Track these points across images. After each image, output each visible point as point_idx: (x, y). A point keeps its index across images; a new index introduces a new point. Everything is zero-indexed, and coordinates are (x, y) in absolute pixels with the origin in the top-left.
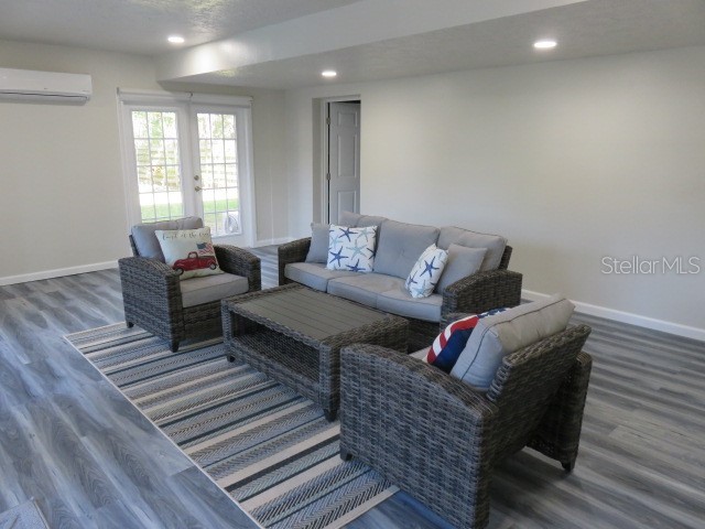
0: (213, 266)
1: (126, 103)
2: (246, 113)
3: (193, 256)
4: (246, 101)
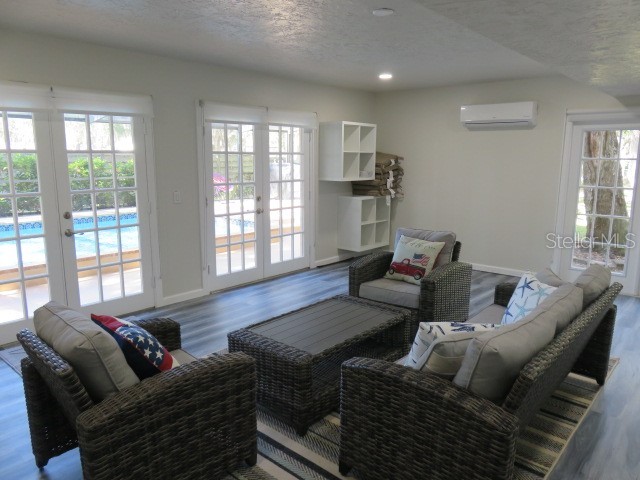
0: (418, 277)
3: (406, 262)
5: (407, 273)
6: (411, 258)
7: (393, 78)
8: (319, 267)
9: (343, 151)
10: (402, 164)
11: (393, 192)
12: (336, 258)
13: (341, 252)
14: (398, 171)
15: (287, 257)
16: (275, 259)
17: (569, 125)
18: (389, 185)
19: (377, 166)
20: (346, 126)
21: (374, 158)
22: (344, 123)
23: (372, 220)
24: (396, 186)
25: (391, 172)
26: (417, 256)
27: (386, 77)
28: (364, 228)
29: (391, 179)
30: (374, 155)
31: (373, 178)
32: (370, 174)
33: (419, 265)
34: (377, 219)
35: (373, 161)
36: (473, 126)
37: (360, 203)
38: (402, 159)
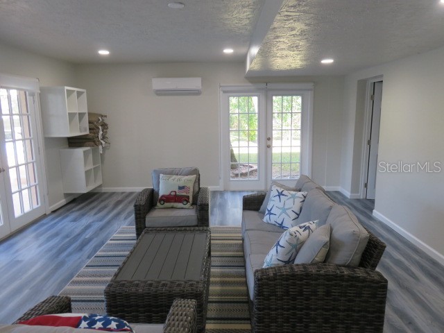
1: (224, 92)
2: (309, 95)
3: (173, 194)
4: (310, 86)
5: (176, 201)
6: (177, 190)
7: (110, 55)
8: (54, 212)
9: (68, 112)
10: (106, 121)
11: (103, 143)
12: (63, 202)
13: (66, 195)
14: (105, 126)
15: (27, 209)
16: (18, 213)
17: (221, 92)
18: (100, 137)
19: (90, 123)
20: (67, 90)
21: (87, 116)
22: (66, 88)
23: (90, 167)
24: (104, 138)
25: (100, 127)
26: (181, 188)
27: (104, 52)
28: (87, 173)
29: (101, 133)
30: (87, 114)
31: (88, 132)
32: (86, 130)
33: (184, 194)
34: (94, 164)
35: (86, 118)
36: (160, 93)
37: (82, 154)
38: (106, 116)
